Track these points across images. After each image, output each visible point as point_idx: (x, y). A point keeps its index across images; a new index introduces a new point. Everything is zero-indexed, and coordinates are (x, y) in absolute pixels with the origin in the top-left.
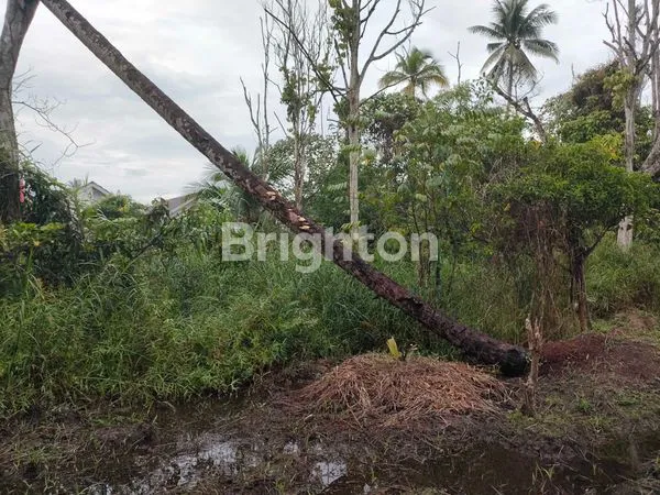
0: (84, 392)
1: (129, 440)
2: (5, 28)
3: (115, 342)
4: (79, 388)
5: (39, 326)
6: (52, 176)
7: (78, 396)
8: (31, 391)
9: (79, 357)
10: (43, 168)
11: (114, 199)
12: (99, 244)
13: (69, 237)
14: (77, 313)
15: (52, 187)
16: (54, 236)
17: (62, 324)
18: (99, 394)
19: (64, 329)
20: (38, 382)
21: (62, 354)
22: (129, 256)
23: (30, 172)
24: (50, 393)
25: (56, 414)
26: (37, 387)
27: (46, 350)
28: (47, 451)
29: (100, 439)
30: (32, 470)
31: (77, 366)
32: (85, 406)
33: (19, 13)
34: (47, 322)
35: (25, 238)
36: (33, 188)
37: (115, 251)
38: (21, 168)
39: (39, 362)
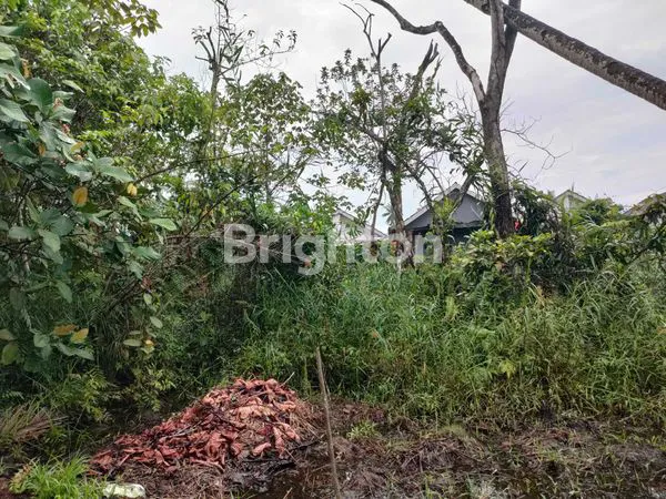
0: (590, 401)
1: (652, 465)
2: (492, 68)
3: (618, 354)
4: (584, 397)
5: (541, 331)
6: (538, 190)
7: (585, 405)
8: (541, 393)
9: (581, 365)
10: (530, 184)
11: (593, 204)
12: (589, 250)
13: (558, 246)
14: (575, 321)
15: (539, 200)
16: (545, 247)
17: (562, 331)
18: (606, 407)
19: (564, 335)
20: (546, 384)
21: (565, 360)
22: (623, 261)
23: (519, 190)
24: (557, 396)
25: (566, 419)
26: (546, 389)
27: (549, 355)
28: (564, 453)
29: (617, 457)
30: (553, 468)
31: (580, 374)
32: (593, 417)
33: (502, 49)
34: (548, 328)
35: (520, 249)
36: (523, 203)
37: (606, 257)
38: (511, 187)
39: (544, 365)
